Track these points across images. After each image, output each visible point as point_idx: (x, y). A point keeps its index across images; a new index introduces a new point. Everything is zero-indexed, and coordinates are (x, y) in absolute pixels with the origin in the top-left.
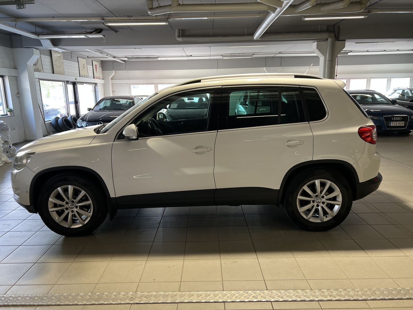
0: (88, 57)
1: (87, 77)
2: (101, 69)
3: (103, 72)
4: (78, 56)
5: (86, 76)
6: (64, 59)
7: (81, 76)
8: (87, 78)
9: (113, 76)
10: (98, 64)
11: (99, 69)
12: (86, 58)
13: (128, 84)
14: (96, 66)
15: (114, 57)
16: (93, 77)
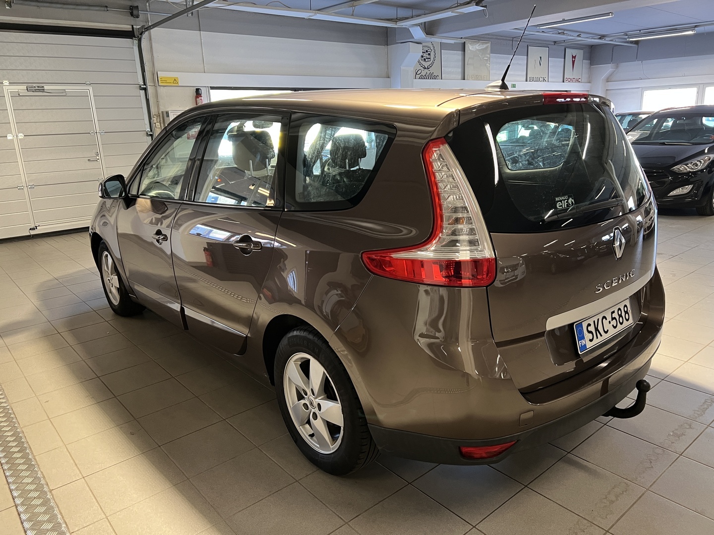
0: (555, 42)
1: (544, 80)
2: (587, 62)
3: (590, 68)
4: (528, 44)
5: (541, 79)
6: (492, 52)
7: (529, 79)
8: (544, 83)
9: (611, 75)
10: (579, 54)
11: (582, 64)
12: (549, 44)
13: (639, 88)
14: (574, 57)
15: (602, 37)
16: (562, 80)
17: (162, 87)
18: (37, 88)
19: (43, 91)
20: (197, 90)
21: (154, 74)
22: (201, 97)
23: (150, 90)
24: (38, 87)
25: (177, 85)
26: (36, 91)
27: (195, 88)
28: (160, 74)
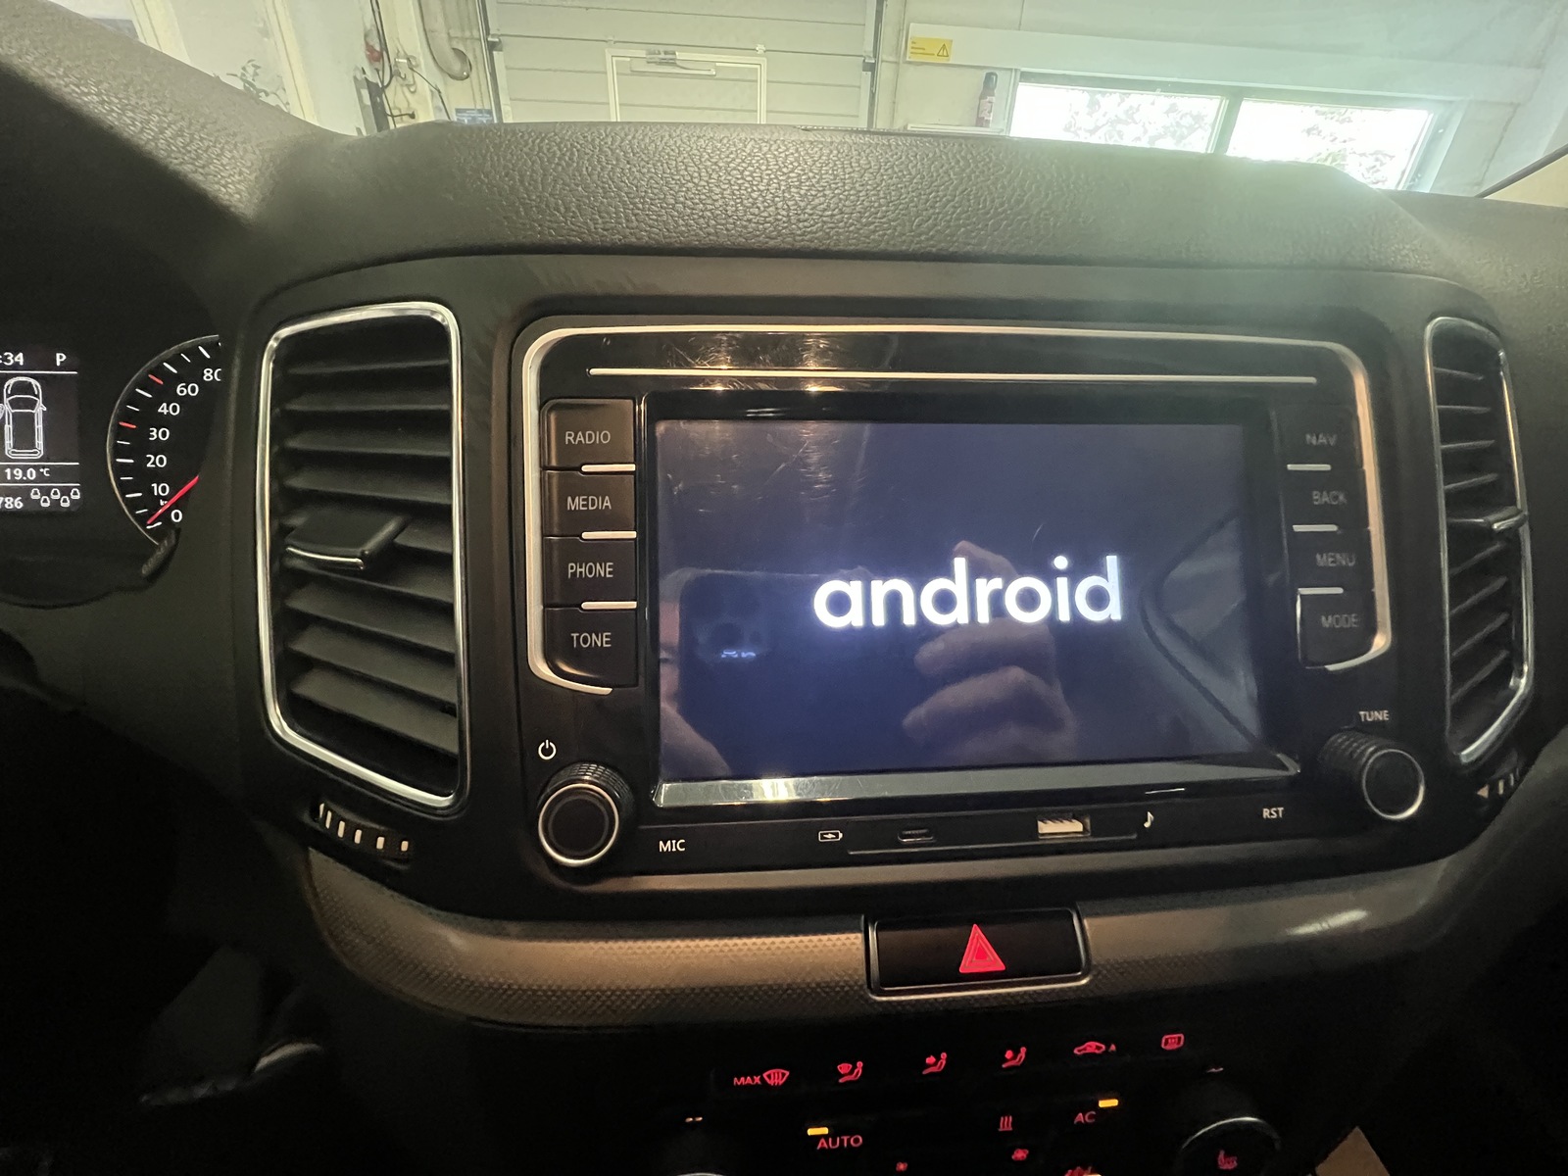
17: (912, 68)
18: (662, 56)
19: (673, 63)
20: (989, 77)
21: (902, 30)
22: (993, 95)
23: (885, 72)
24: (666, 53)
25: (943, 60)
26: (661, 63)
27: (983, 74)
28: (916, 30)
